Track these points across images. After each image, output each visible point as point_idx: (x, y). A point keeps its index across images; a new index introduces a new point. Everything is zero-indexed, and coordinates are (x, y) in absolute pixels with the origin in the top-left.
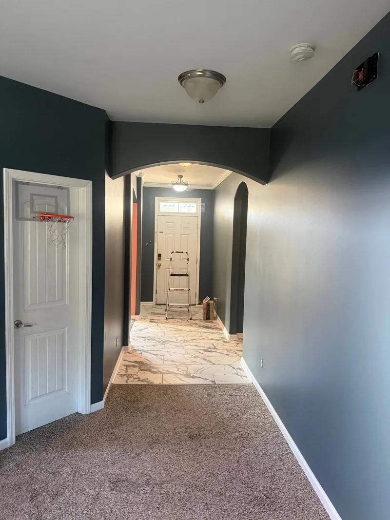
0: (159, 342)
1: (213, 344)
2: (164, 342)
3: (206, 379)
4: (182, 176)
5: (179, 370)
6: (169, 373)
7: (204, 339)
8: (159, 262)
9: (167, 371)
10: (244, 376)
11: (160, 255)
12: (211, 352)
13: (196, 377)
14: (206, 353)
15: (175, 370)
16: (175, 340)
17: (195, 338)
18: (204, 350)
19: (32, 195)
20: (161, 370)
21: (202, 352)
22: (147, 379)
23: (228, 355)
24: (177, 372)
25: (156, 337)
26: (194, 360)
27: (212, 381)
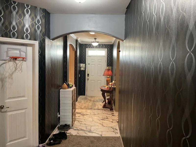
0: (82, 114)
1: (107, 117)
2: (84, 115)
3: (98, 134)
4: (96, 39)
5: (87, 129)
6: (82, 130)
7: (103, 114)
8: (88, 78)
9: (81, 129)
10: (116, 133)
11: (88, 74)
12: (105, 120)
13: (94, 132)
14: (102, 121)
15: (85, 129)
16: (89, 114)
17: (99, 113)
18: (101, 119)
19: (8, 48)
20: (78, 129)
21: (100, 120)
22: (70, 133)
23: (112, 122)
24: (86, 130)
25: (82, 112)
26: (95, 124)
27: (101, 135)
